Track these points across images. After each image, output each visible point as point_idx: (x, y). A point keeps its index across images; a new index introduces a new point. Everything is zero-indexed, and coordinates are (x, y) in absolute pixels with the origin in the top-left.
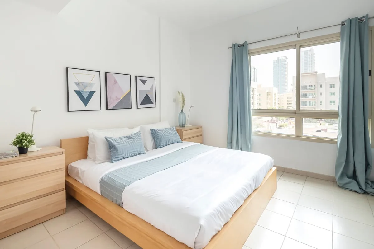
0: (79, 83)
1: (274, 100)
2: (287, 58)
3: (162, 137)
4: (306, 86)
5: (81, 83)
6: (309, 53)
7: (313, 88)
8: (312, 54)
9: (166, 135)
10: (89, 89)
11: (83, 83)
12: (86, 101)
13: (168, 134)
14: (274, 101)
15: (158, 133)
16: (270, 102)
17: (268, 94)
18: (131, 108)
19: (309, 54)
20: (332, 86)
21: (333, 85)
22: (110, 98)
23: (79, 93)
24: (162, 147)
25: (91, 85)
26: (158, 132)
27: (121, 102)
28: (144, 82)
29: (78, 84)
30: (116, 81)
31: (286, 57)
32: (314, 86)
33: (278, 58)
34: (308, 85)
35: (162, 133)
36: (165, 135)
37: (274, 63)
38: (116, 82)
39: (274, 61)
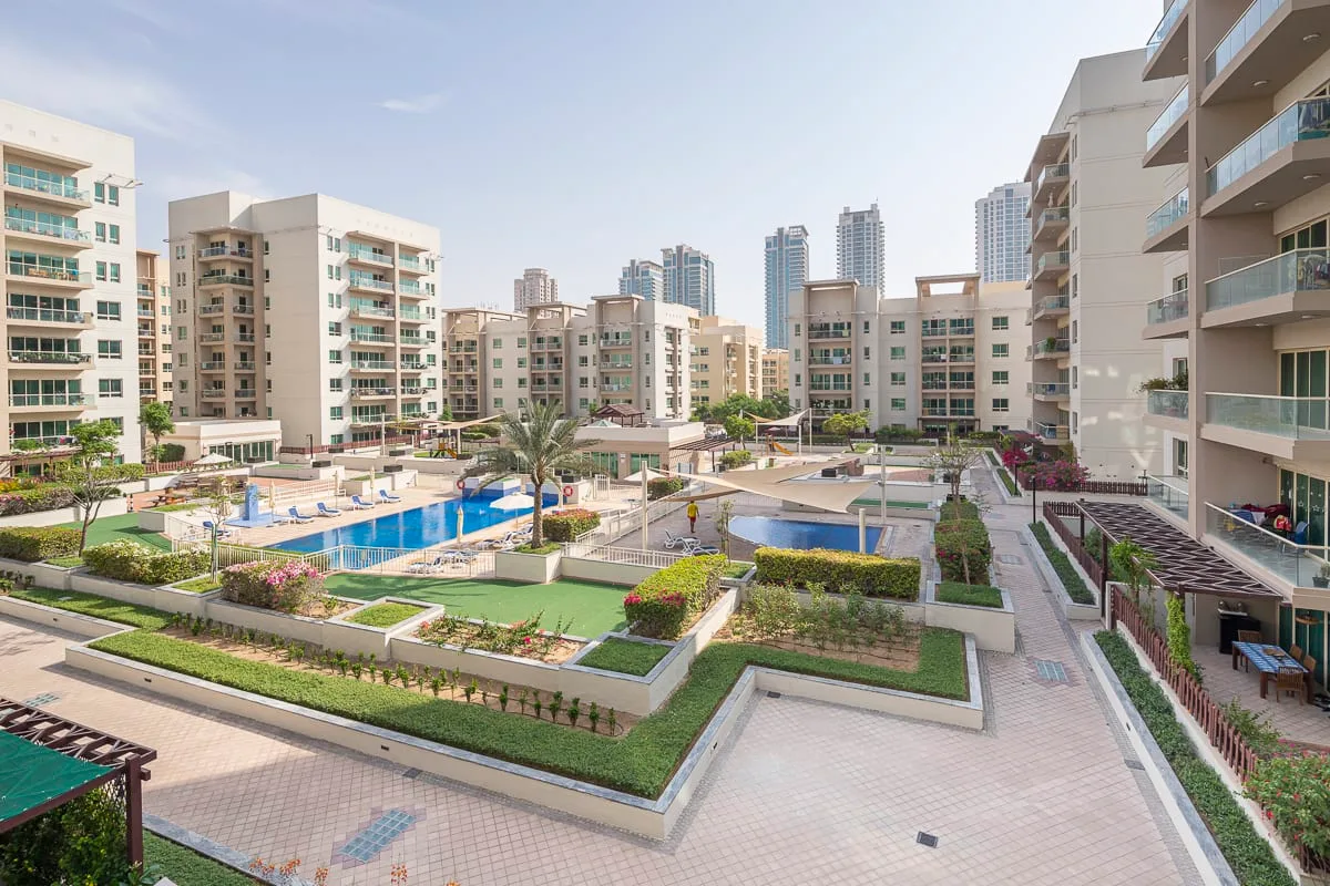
1: (748, 370)
2: (807, 234)
4: (827, 326)
6: (867, 220)
7: (845, 333)
8: (875, 225)
14: (748, 373)
16: (735, 375)
17: (731, 349)
19: (869, 224)
20: (897, 326)
21: (900, 323)
31: (803, 228)
32: (849, 325)
33: (780, 231)
34: (831, 321)
37: (768, 245)
39: (767, 238)
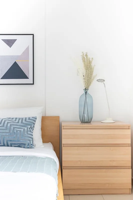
28: (10, 43)
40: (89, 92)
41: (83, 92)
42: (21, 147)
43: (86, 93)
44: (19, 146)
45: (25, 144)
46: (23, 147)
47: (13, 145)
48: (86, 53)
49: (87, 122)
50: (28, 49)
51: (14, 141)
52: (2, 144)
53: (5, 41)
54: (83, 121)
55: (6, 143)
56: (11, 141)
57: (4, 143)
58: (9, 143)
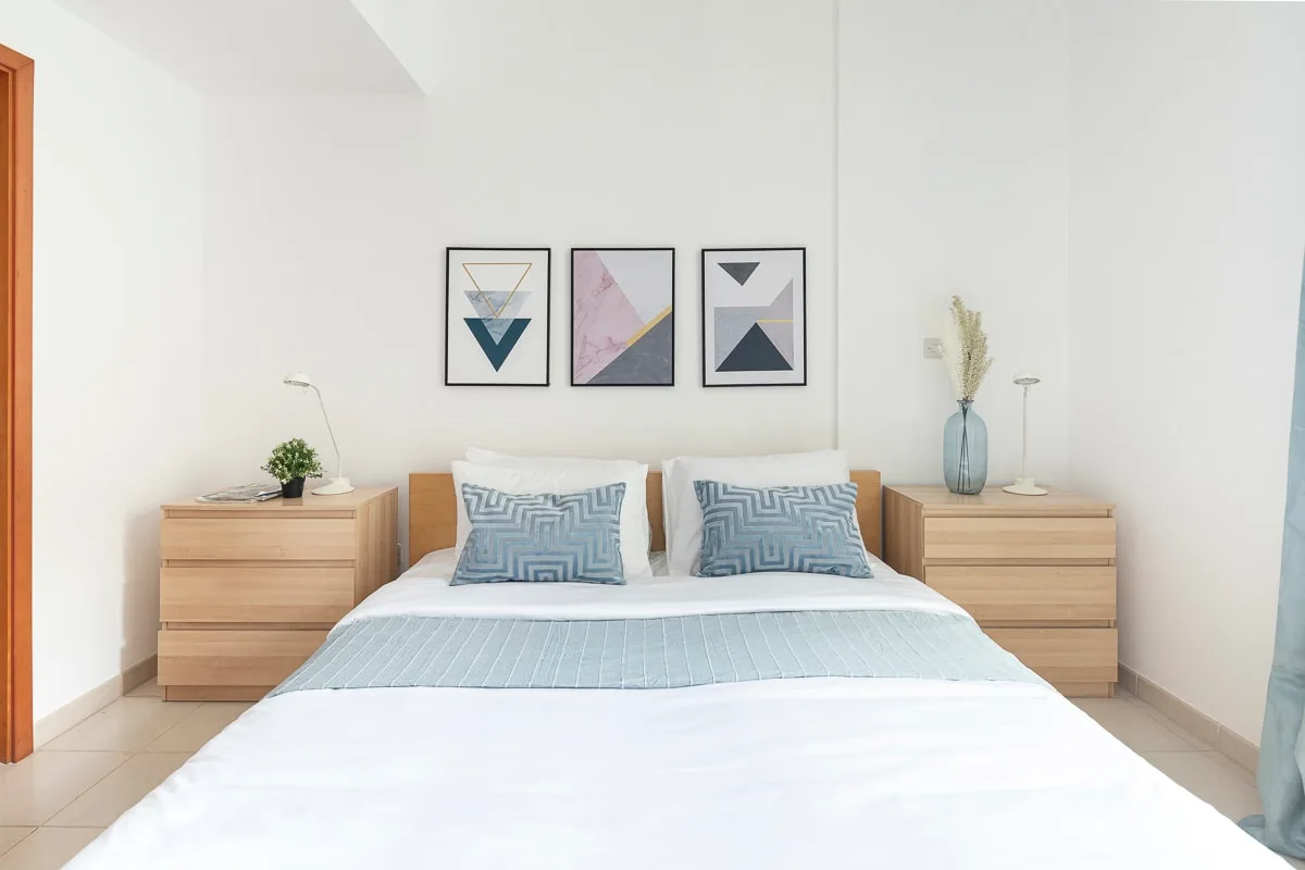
0: (480, 293)
3: (727, 527)
5: (488, 293)
9: (756, 519)
10: (510, 314)
11: (493, 292)
12: (497, 353)
13: (775, 515)
15: (717, 501)
18: (673, 385)
22: (585, 342)
23: (476, 326)
24: (718, 571)
25: (514, 296)
26: (721, 496)
27: (627, 358)
28: (740, 272)
29: (476, 297)
30: (612, 278)
35: (740, 505)
36: (751, 519)
38: (608, 282)
40: (974, 407)
41: (958, 408)
42: (837, 574)
43: (965, 411)
44: (833, 572)
45: (850, 566)
46: (845, 573)
47: (815, 569)
48: (978, 313)
49: (969, 494)
50: (789, 288)
51: (820, 557)
52: (786, 565)
53: (728, 267)
54: (961, 488)
55: (796, 564)
56: (813, 557)
57: (792, 563)
58: (807, 562)
